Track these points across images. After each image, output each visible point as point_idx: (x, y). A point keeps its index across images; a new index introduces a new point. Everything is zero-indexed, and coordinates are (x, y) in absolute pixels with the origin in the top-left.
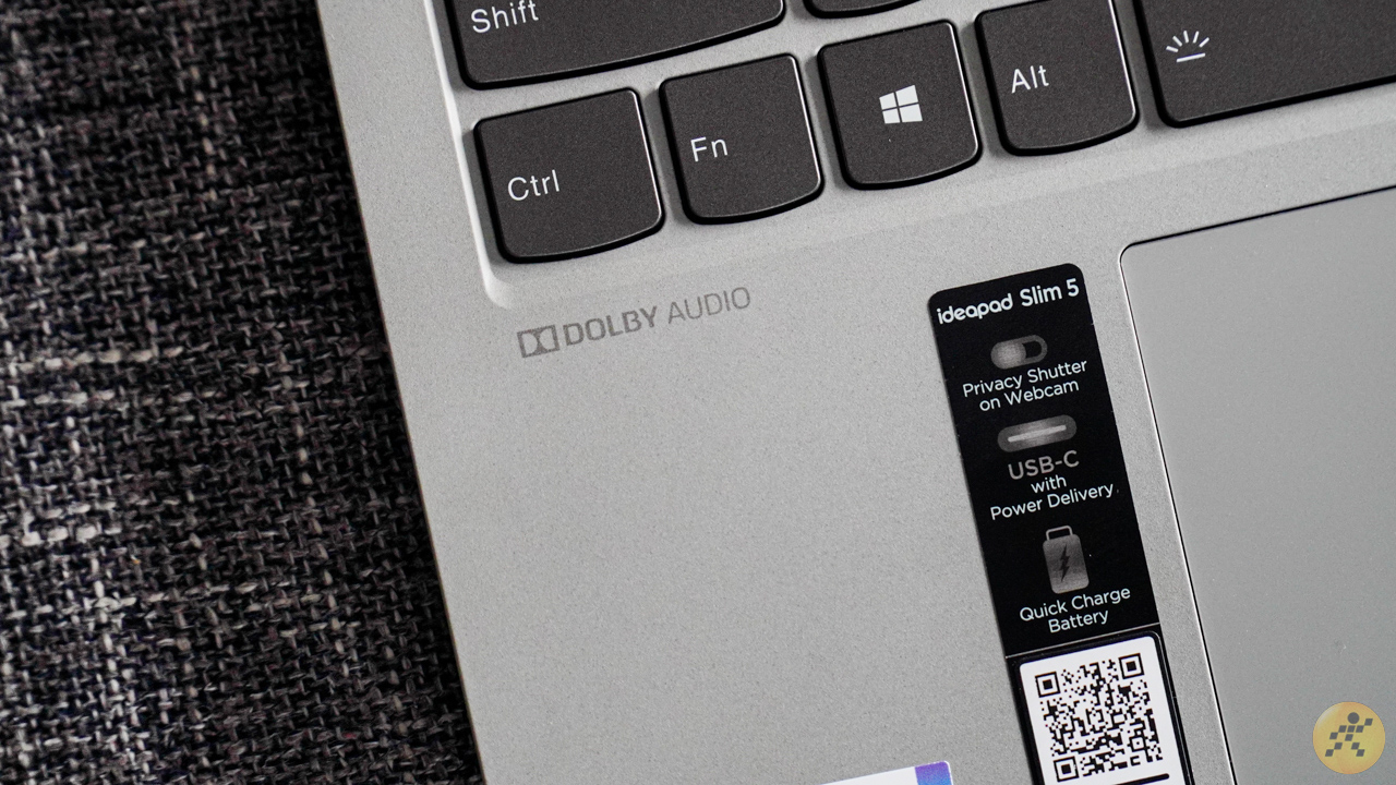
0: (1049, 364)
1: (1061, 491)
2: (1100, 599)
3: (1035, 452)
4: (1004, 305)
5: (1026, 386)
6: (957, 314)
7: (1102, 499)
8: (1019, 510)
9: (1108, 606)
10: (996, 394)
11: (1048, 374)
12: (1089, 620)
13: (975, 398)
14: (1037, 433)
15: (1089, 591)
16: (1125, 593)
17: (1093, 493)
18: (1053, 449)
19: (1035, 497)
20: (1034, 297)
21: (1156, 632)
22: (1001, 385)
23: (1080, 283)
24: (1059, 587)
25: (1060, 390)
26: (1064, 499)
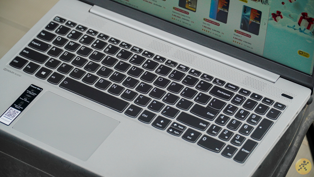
0: (34, 93)
1: (26, 100)
2: (20, 107)
3: (27, 97)
4: (36, 88)
5: (31, 93)
6: (32, 86)
7: (28, 102)
8: (22, 99)
9: (21, 108)
10: (29, 92)
11: (33, 93)
12: (18, 108)
13: (27, 91)
14: (29, 96)
15: (20, 106)
16: (22, 108)
17: (28, 101)
18: (28, 97)
19: (24, 99)
20: (38, 89)
21: (21, 112)
22: (30, 92)
23: (42, 90)
24: (19, 105)
25: (33, 95)
26: (25, 100)
